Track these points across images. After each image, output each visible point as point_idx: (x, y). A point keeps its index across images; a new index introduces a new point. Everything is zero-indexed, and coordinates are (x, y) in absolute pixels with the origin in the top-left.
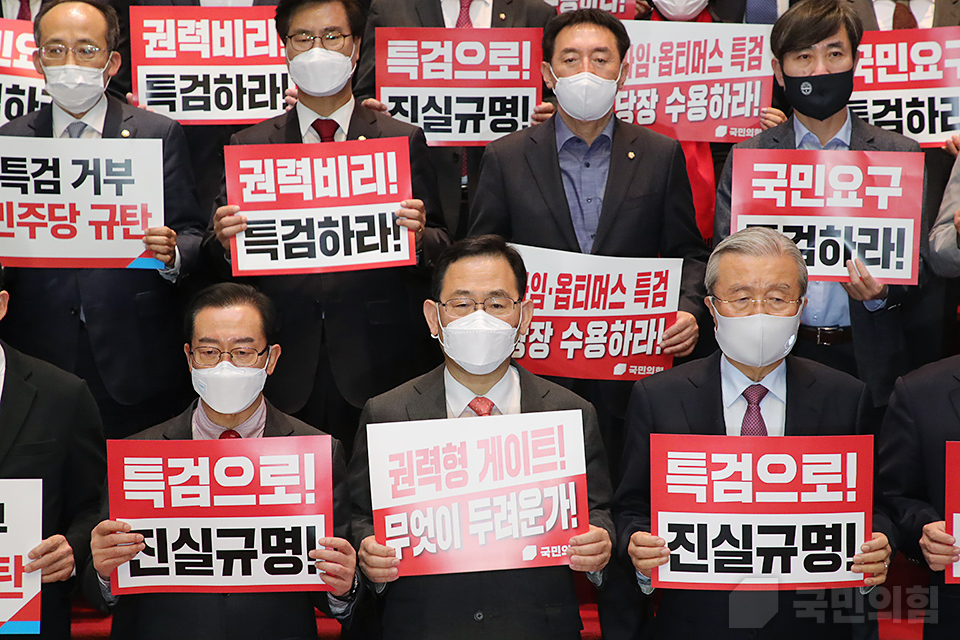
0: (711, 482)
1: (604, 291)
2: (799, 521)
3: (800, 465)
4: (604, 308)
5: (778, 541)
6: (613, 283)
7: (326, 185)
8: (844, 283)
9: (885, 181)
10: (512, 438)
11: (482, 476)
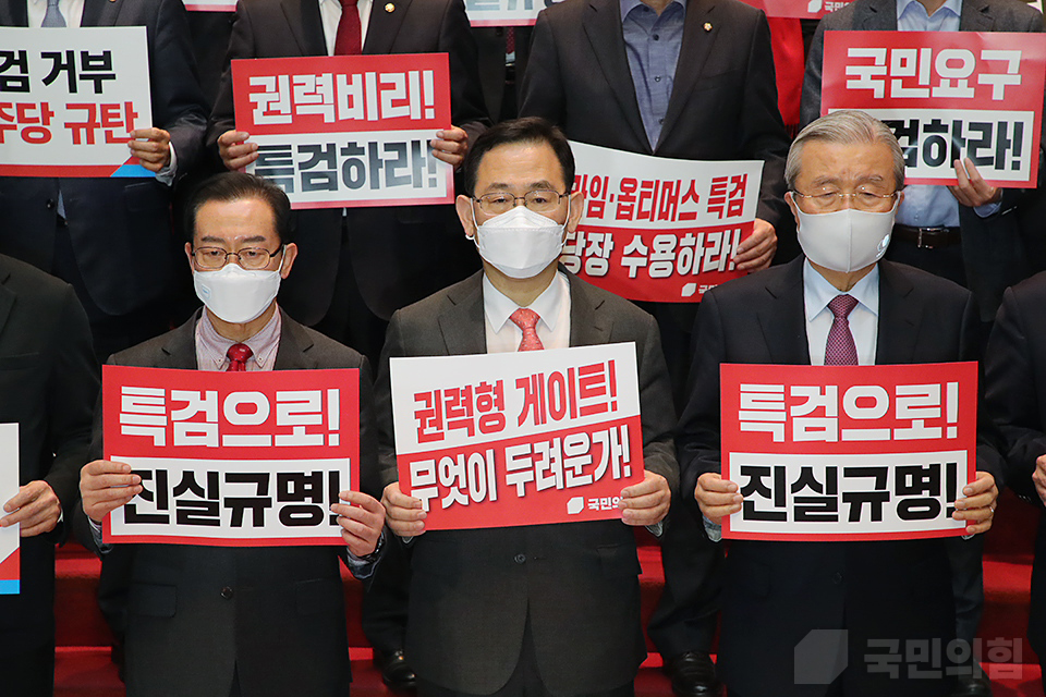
0: (790, 420)
1: (673, 200)
2: (891, 461)
3: (893, 397)
4: (673, 220)
5: (868, 485)
6: (684, 191)
7: (351, 105)
8: (951, 185)
9: (1002, 67)
10: (556, 376)
11: (521, 419)
